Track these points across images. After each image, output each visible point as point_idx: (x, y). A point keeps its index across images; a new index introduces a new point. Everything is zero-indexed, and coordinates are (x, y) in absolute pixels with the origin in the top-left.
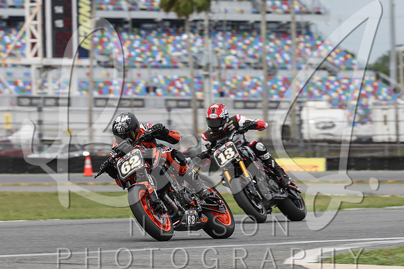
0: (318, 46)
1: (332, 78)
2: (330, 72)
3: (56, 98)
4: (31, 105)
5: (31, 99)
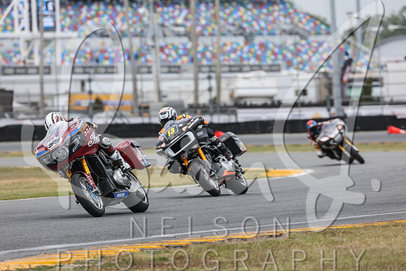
0: (290, 14)
1: (303, 42)
2: (301, 36)
3: (37, 68)
4: (15, 73)
5: (15, 68)
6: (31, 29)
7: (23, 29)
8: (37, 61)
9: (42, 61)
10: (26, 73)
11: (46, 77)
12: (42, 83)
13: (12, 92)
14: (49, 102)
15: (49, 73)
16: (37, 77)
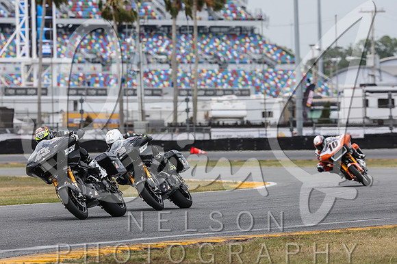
0: (260, 45)
1: (271, 70)
2: (268, 65)
3: (36, 89)
4: (16, 94)
5: (16, 89)
6: (31, 55)
7: (24, 55)
8: (35, 83)
9: (40, 84)
10: (26, 94)
11: (43, 98)
12: (39, 103)
13: (13, 110)
14: (45, 120)
15: (46, 94)
16: (36, 97)
